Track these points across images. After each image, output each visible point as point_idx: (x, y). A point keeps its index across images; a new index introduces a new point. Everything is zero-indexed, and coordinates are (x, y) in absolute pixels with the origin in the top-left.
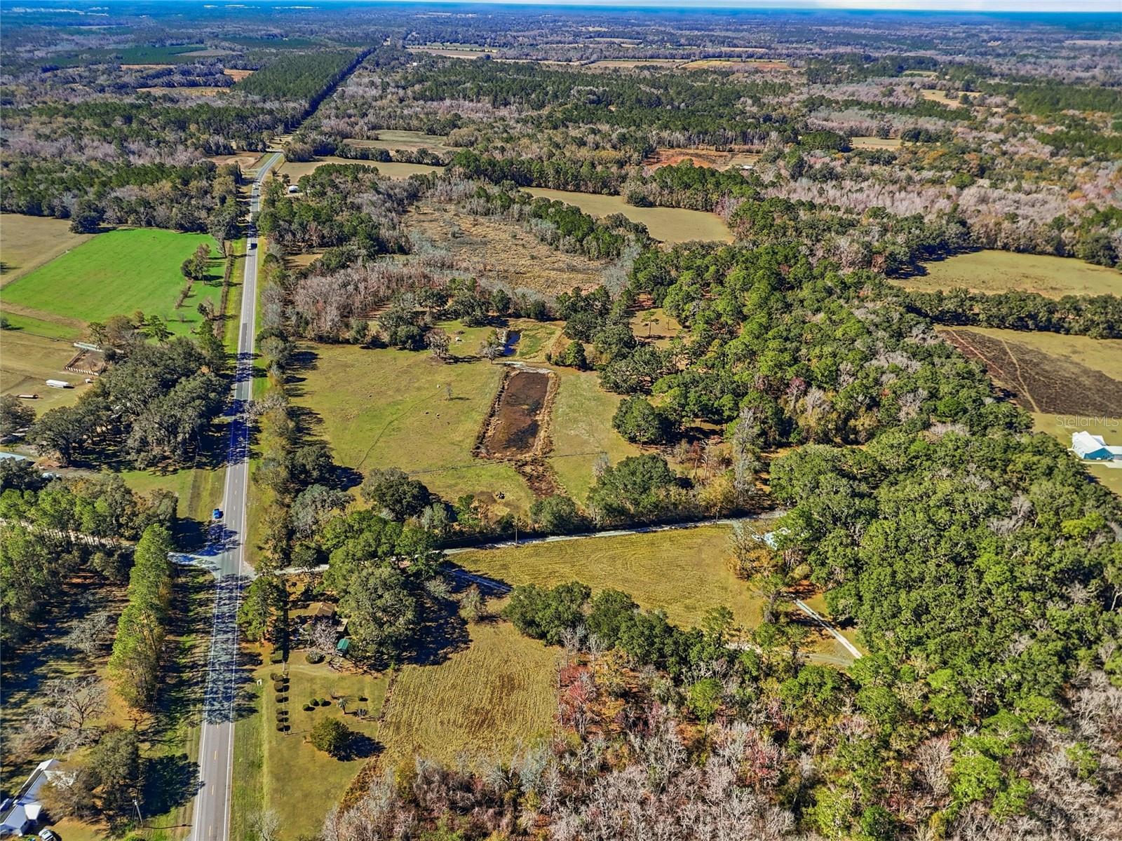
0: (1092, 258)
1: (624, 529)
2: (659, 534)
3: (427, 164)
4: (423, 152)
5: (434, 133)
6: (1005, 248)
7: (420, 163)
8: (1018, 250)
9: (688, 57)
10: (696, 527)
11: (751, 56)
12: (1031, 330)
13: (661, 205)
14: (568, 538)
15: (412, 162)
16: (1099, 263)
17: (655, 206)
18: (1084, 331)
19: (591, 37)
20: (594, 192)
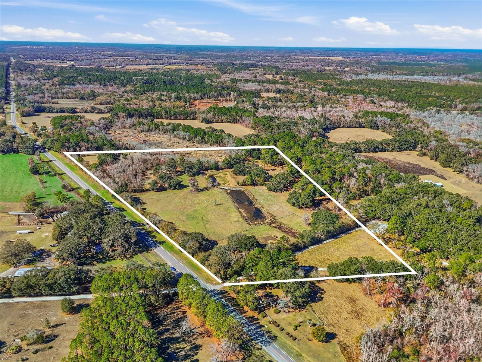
0: (371, 128)
1: (330, 239)
2: (342, 238)
3: (96, 113)
4: (93, 108)
5: (84, 99)
6: (344, 127)
7: (92, 112)
8: (348, 127)
9: (163, 64)
10: (351, 232)
11: (187, 63)
12: (377, 152)
13: (215, 122)
14: (316, 246)
15: (88, 113)
16: (373, 129)
17: (213, 123)
18: (392, 151)
19: (111, 56)
20: (184, 119)
